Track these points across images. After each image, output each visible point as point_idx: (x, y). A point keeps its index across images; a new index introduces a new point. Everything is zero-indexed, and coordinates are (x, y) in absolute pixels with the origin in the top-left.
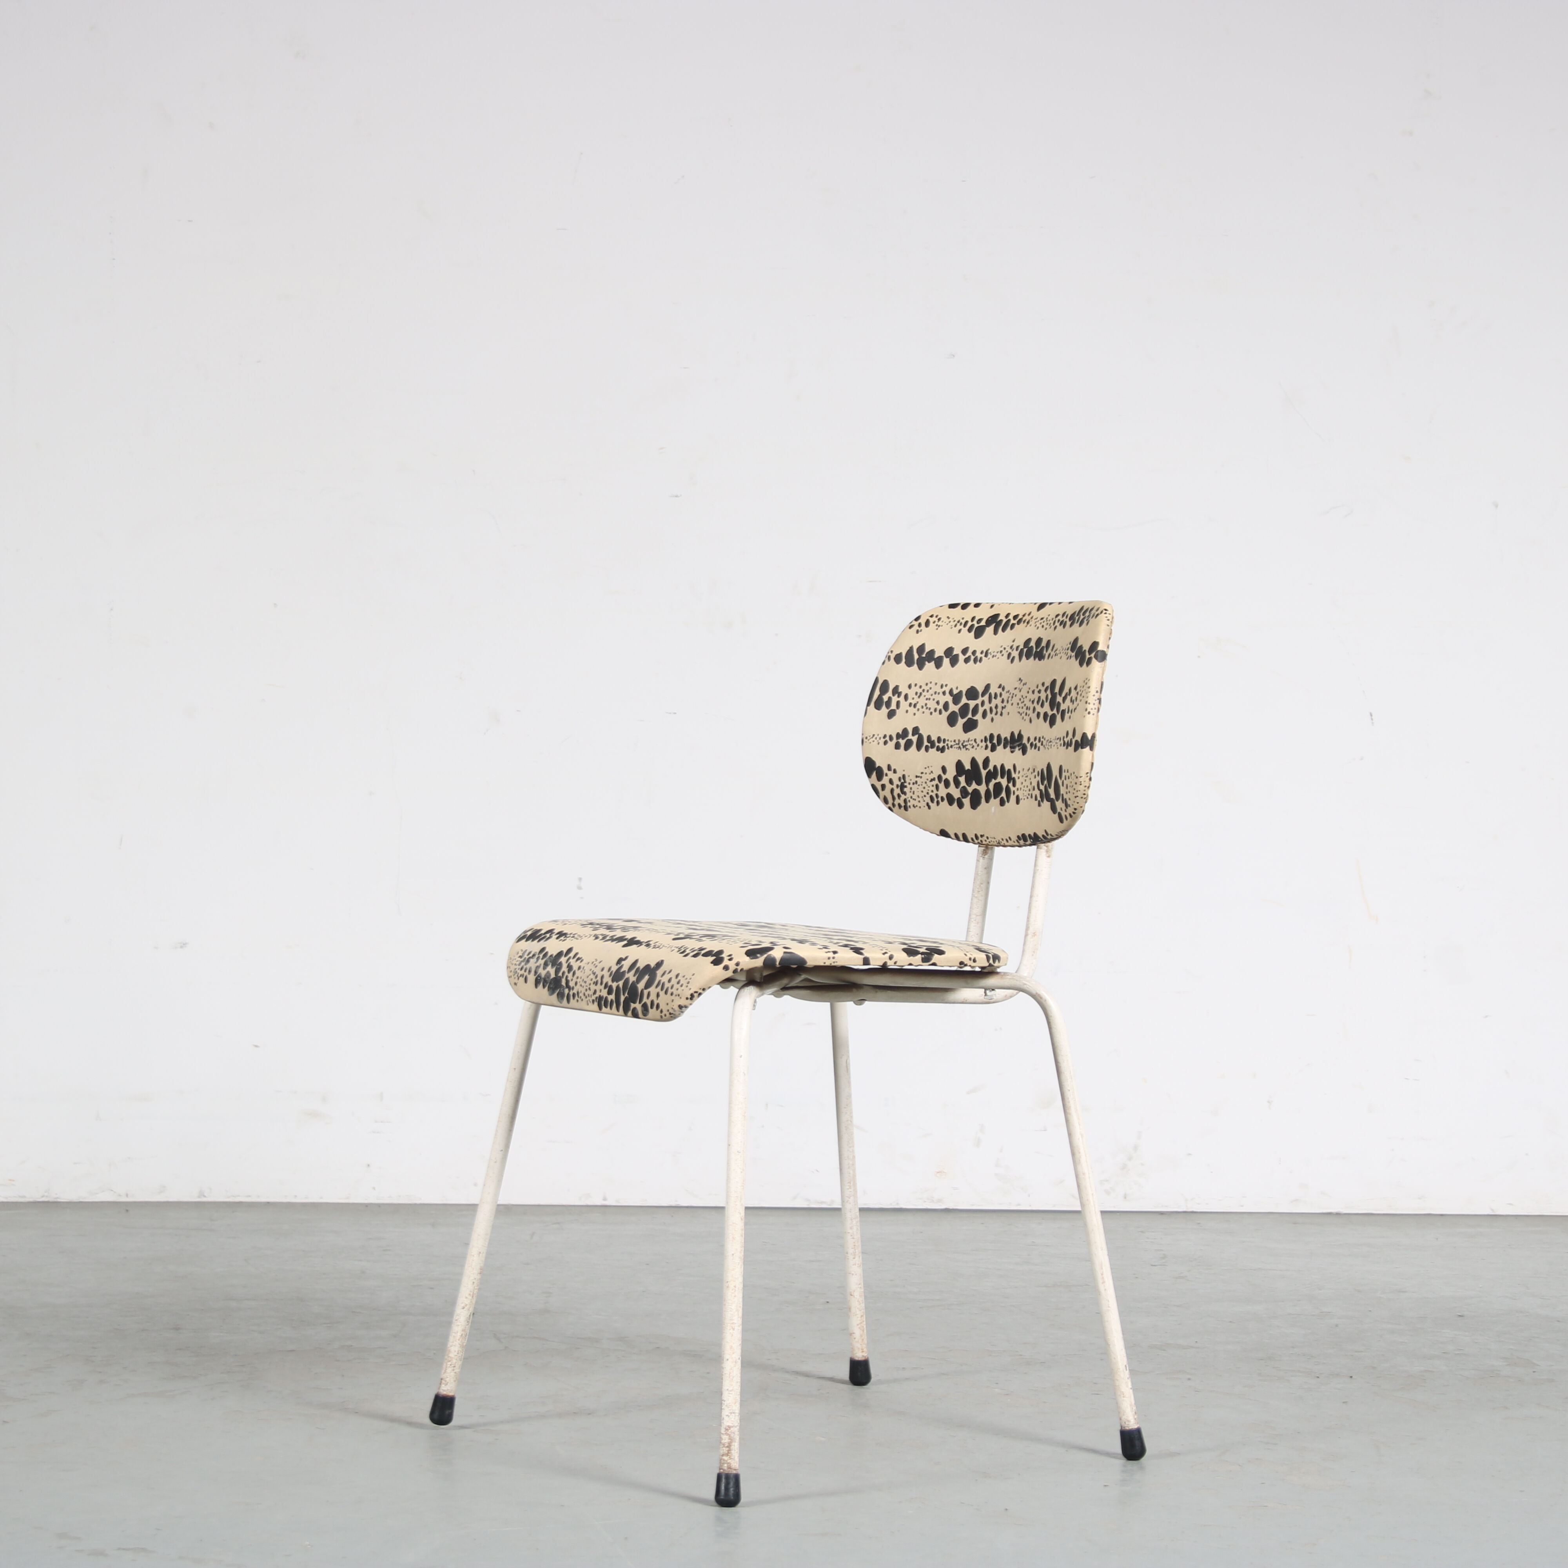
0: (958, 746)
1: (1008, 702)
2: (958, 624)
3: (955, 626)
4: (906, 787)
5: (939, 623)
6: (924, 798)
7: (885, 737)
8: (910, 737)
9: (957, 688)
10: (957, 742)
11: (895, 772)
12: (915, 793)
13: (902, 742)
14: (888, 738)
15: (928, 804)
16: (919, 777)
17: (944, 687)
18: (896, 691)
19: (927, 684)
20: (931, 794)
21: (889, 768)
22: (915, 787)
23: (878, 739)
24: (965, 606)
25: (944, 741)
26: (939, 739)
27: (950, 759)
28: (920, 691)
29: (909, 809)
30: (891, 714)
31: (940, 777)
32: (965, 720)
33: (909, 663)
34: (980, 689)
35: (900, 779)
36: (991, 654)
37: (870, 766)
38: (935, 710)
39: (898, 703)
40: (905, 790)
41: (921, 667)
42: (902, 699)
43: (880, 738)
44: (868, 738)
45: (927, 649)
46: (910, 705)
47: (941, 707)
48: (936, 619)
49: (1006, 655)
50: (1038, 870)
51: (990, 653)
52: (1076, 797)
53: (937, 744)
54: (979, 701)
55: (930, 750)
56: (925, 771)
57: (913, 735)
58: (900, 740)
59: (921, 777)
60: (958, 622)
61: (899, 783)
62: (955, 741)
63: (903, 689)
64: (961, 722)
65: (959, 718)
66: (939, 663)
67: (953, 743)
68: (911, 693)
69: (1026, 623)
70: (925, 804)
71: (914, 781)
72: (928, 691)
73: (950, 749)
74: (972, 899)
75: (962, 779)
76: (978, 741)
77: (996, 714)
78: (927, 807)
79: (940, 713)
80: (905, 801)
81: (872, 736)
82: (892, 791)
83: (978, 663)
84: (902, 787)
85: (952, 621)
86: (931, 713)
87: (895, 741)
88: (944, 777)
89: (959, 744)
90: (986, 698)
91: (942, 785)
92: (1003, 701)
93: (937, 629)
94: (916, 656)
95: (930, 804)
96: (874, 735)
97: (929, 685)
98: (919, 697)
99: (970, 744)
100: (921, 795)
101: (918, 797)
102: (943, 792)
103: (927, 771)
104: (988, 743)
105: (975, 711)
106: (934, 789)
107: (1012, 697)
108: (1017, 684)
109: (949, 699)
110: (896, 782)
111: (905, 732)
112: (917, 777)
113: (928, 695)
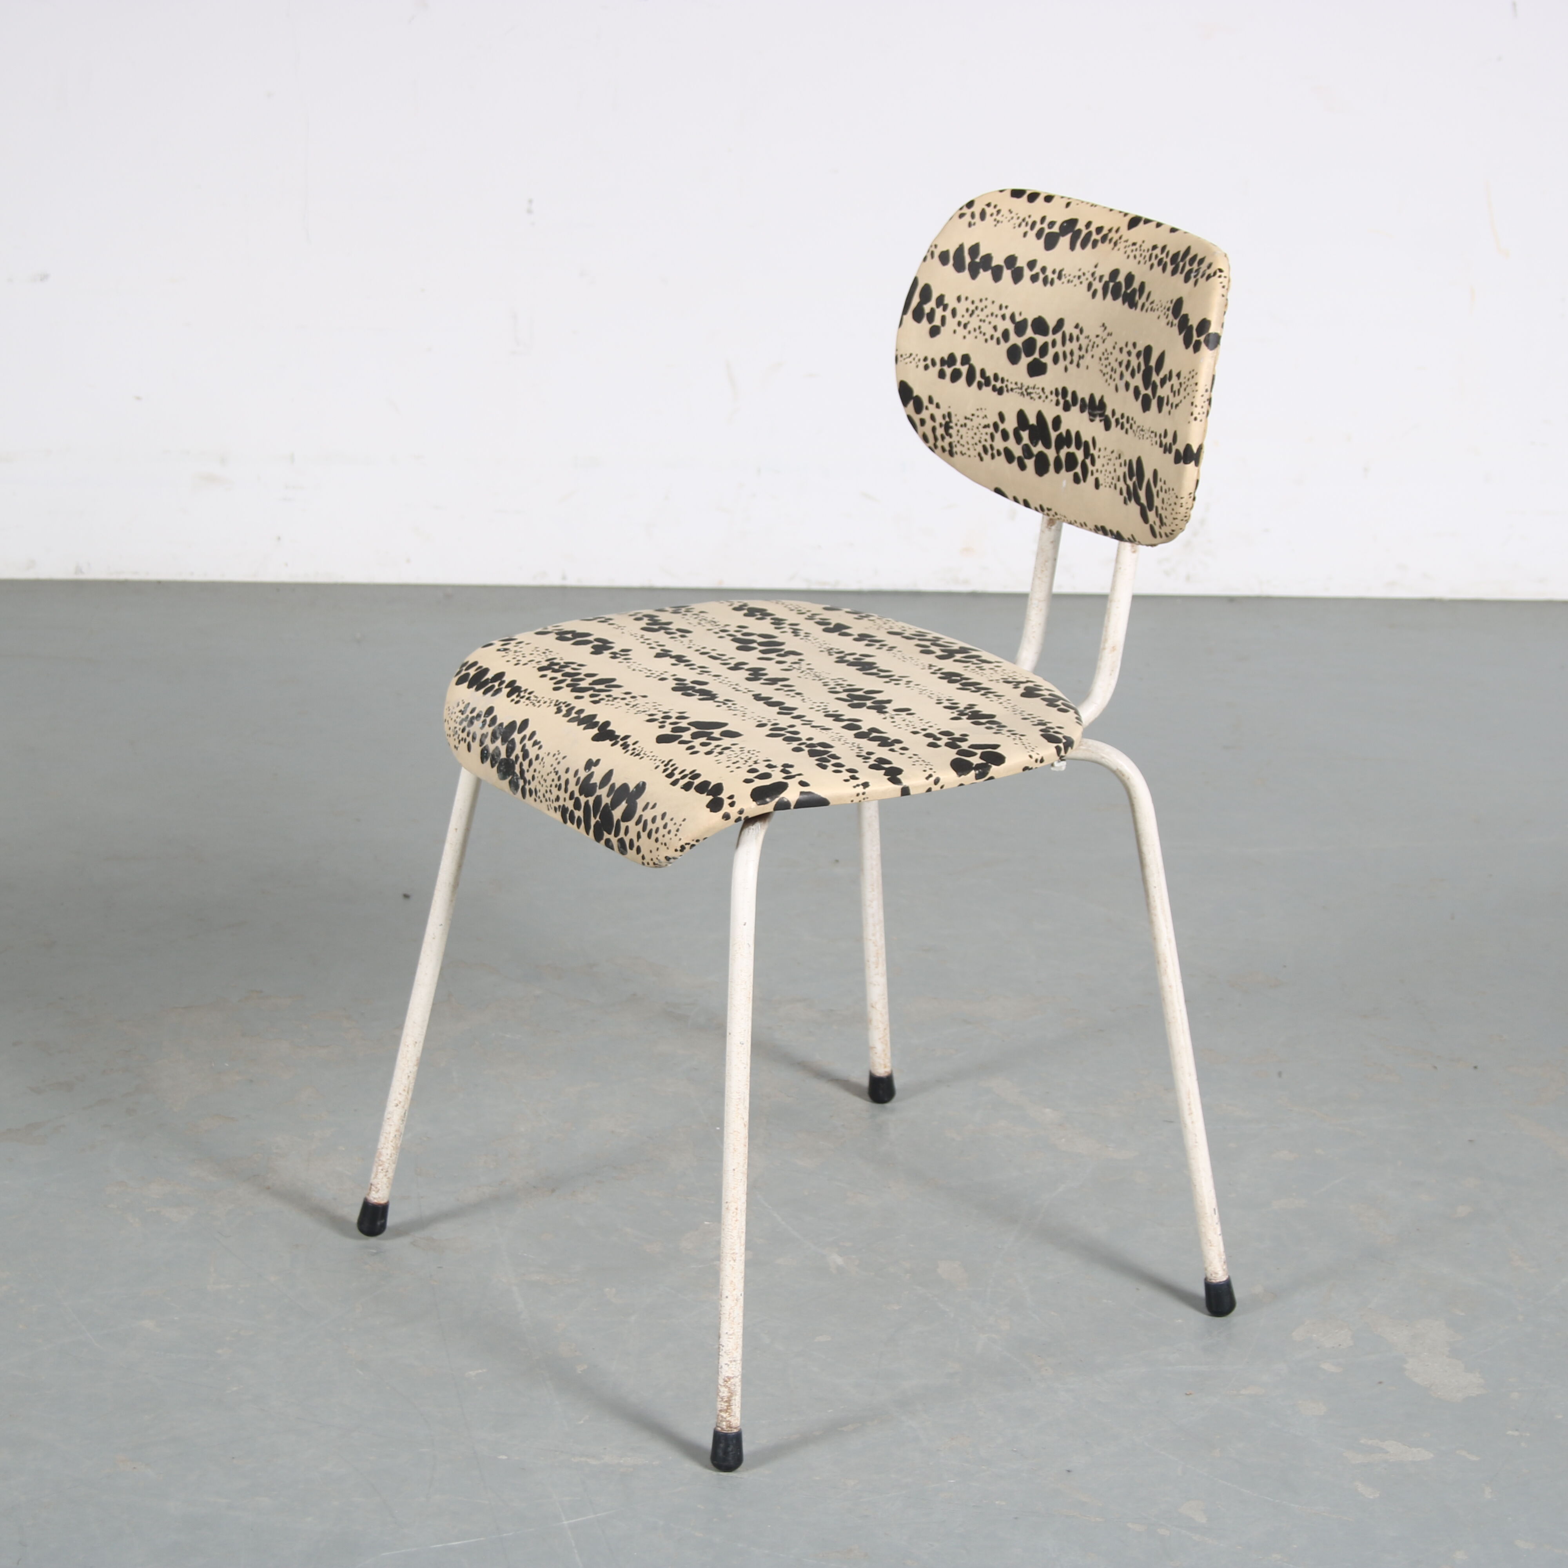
0: (1020, 391)
1: (1087, 351)
2: (1024, 224)
3: (1020, 225)
4: (951, 428)
5: (999, 218)
6: (975, 446)
7: (925, 359)
8: (958, 365)
9: (1020, 314)
10: (1019, 386)
11: (938, 406)
12: (964, 437)
13: (948, 371)
14: (929, 362)
15: (979, 455)
16: (969, 419)
17: (1004, 308)
18: (940, 301)
19: (981, 300)
20: (983, 443)
21: (931, 400)
22: (963, 431)
23: (917, 359)
24: (1033, 197)
25: (1003, 380)
26: (996, 377)
27: (1010, 404)
28: (972, 307)
29: (955, 456)
30: (934, 332)
31: (996, 426)
32: (1030, 359)
33: (959, 267)
34: (1052, 324)
35: (944, 417)
36: (1066, 277)
37: (905, 392)
38: (992, 337)
39: (943, 319)
40: (951, 431)
41: (974, 275)
42: (948, 313)
43: (919, 360)
44: (904, 357)
45: (983, 252)
46: (959, 324)
47: (998, 334)
48: (995, 211)
49: (1085, 284)
50: (1120, 568)
51: (1065, 275)
52: (1174, 519)
53: (993, 383)
54: (1049, 338)
55: (984, 388)
56: (977, 413)
57: (963, 364)
58: (945, 368)
59: (972, 420)
60: (1024, 220)
61: (943, 422)
62: (1016, 384)
63: (950, 300)
64: (1025, 361)
65: (1023, 355)
66: (997, 275)
67: (1014, 386)
68: (961, 308)
69: (1112, 244)
70: (976, 453)
71: (963, 421)
72: (982, 310)
73: (1010, 392)
74: (1033, 579)
75: (1025, 435)
76: (1047, 392)
77: (1071, 362)
78: (978, 458)
79: (998, 342)
80: (950, 444)
81: (908, 355)
82: (934, 429)
83: (1049, 285)
84: (947, 427)
85: (1015, 217)
86: (986, 341)
87: (938, 367)
88: (1001, 426)
89: (1021, 388)
90: (1058, 337)
91: (998, 436)
92: (1080, 348)
93: (995, 226)
94: (968, 260)
95: (983, 455)
96: (911, 355)
97: (984, 303)
98: (971, 315)
99: (1036, 393)
100: (971, 442)
101: (968, 443)
102: (999, 444)
103: (981, 414)
104: (1060, 397)
105: (1044, 350)
106: (988, 437)
107: (1093, 347)
108: (1099, 331)
109: (1011, 327)
110: (939, 419)
111: (951, 360)
112: (966, 418)
113: (982, 316)
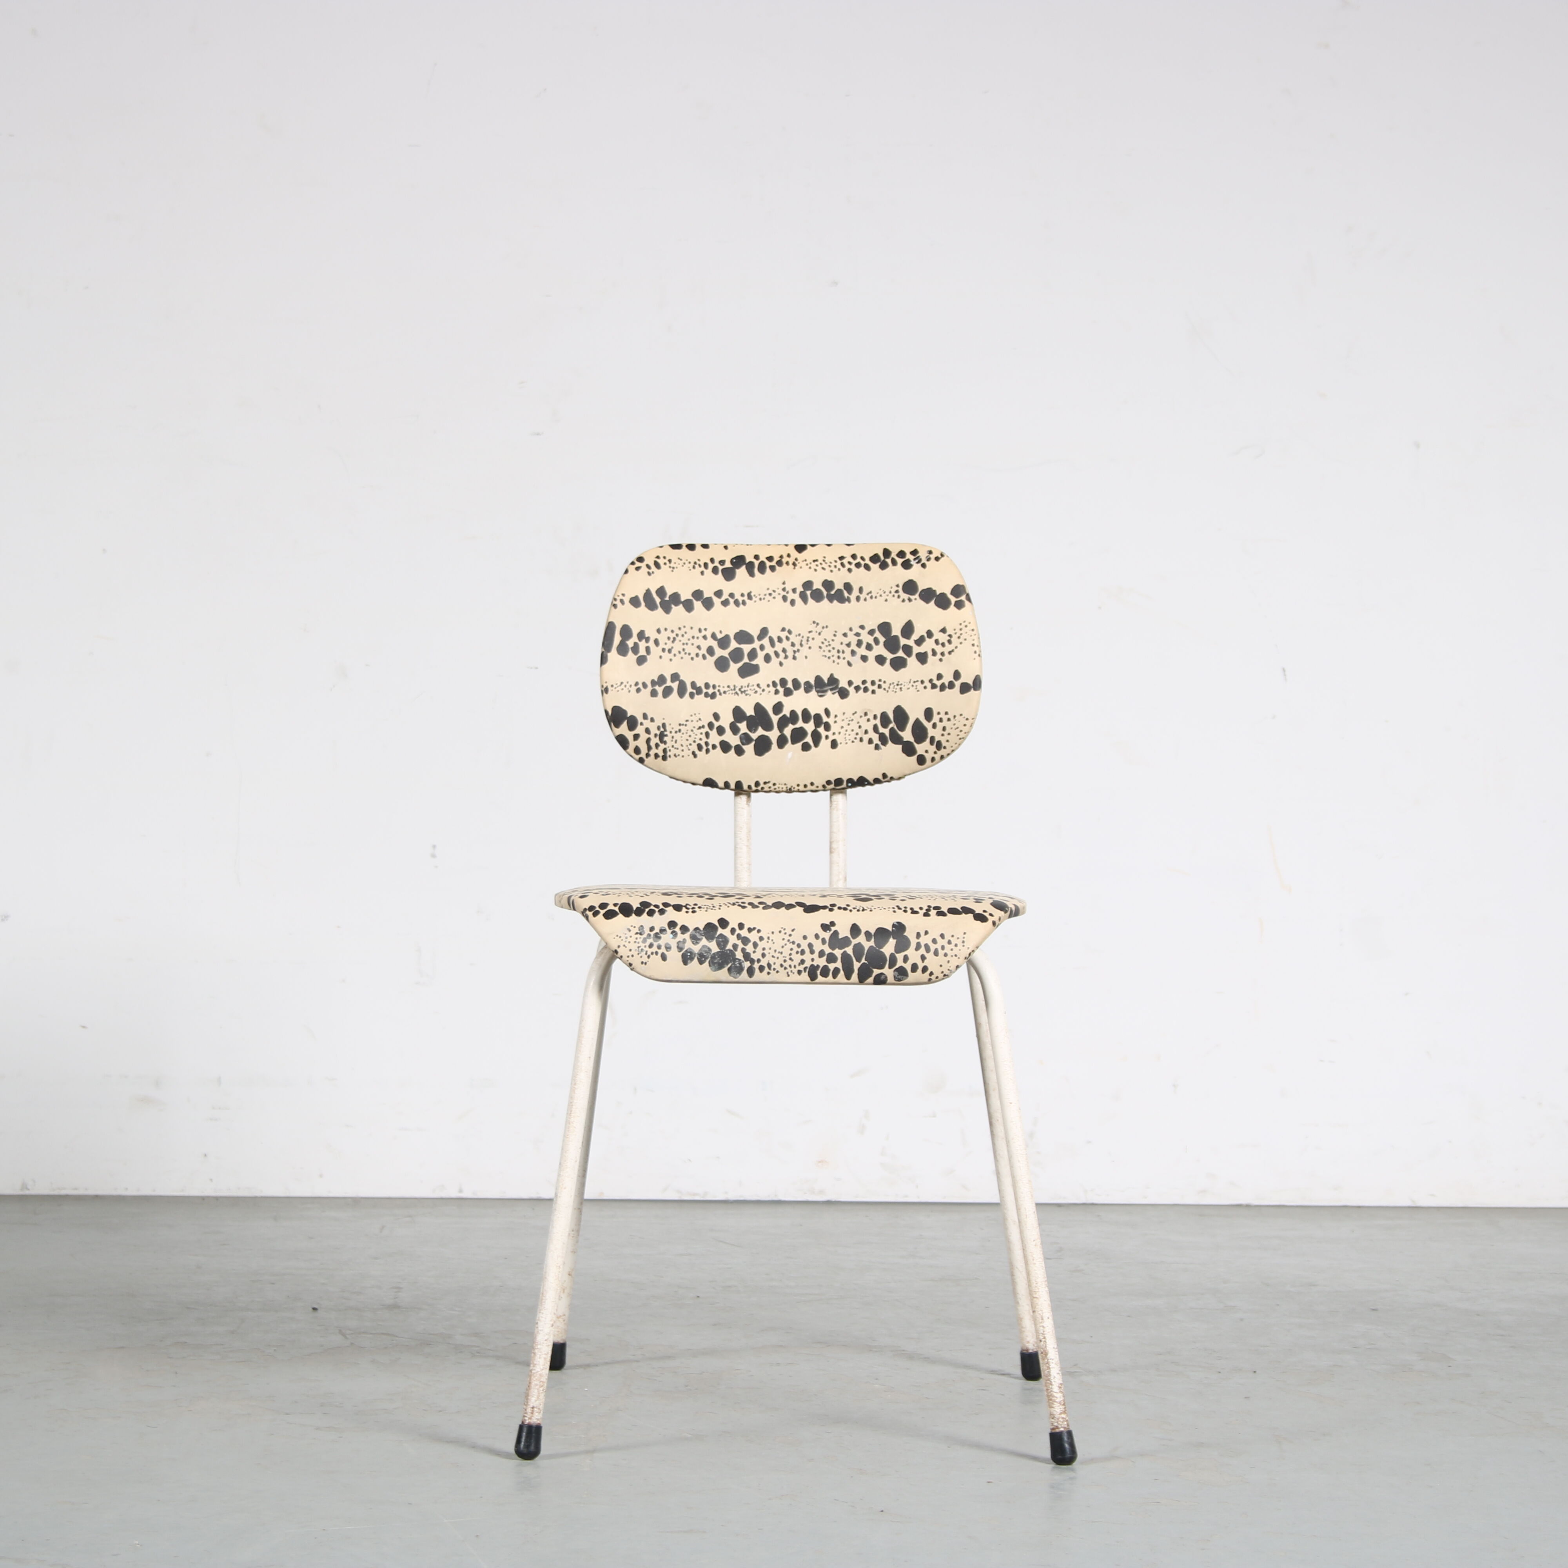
0: (734, 692)
1: (801, 645)
2: (697, 566)
3: (694, 567)
4: (666, 735)
5: (672, 565)
6: (689, 746)
7: (637, 684)
8: (669, 683)
9: (721, 632)
10: (732, 688)
11: (652, 720)
12: (678, 742)
13: (660, 689)
14: (640, 686)
15: (694, 753)
16: (683, 725)
17: (703, 631)
18: (641, 635)
19: (680, 629)
20: (698, 742)
21: (645, 716)
22: (677, 736)
23: (628, 686)
24: (691, 547)
25: (714, 687)
26: (707, 686)
27: (725, 704)
28: (672, 636)
29: (669, 759)
30: (641, 661)
31: (711, 725)
32: (740, 664)
33: (651, 606)
34: (755, 633)
35: (659, 728)
36: (756, 597)
37: (616, 717)
38: (697, 655)
39: (648, 649)
40: (665, 739)
41: (667, 610)
42: (651, 644)
43: (631, 686)
44: (615, 686)
45: (669, 592)
46: (664, 650)
47: (704, 651)
48: (666, 561)
49: (780, 598)
51: (754, 596)
52: (958, 739)
53: (705, 690)
54: (756, 644)
55: (696, 696)
56: (690, 719)
57: (673, 681)
58: (657, 688)
59: (686, 725)
60: (695, 563)
61: (658, 733)
62: (728, 687)
63: (651, 633)
64: (734, 667)
65: (731, 663)
66: (688, 606)
67: (726, 689)
68: (662, 638)
69: (791, 566)
70: (690, 753)
71: (677, 728)
72: (683, 636)
73: (723, 695)
75: (743, 727)
76: (763, 686)
77: (786, 657)
78: (692, 756)
79: (704, 657)
80: (665, 751)
81: (619, 684)
82: (648, 741)
83: (741, 606)
84: (662, 736)
85: (687, 562)
86: (692, 659)
87: (650, 688)
88: (716, 724)
89: (734, 689)
90: (766, 642)
91: (714, 733)
92: (793, 645)
93: (672, 571)
94: (658, 600)
95: (697, 752)
96: (622, 683)
97: (683, 630)
98: (673, 642)
99: (750, 689)
100: (685, 743)
101: (682, 745)
102: (715, 739)
103: (695, 718)
104: (779, 687)
105: (753, 654)
106: (703, 737)
107: (808, 641)
108: (812, 627)
109: (715, 644)
110: (654, 730)
111: (662, 679)
112: (680, 725)
113: (684, 640)
